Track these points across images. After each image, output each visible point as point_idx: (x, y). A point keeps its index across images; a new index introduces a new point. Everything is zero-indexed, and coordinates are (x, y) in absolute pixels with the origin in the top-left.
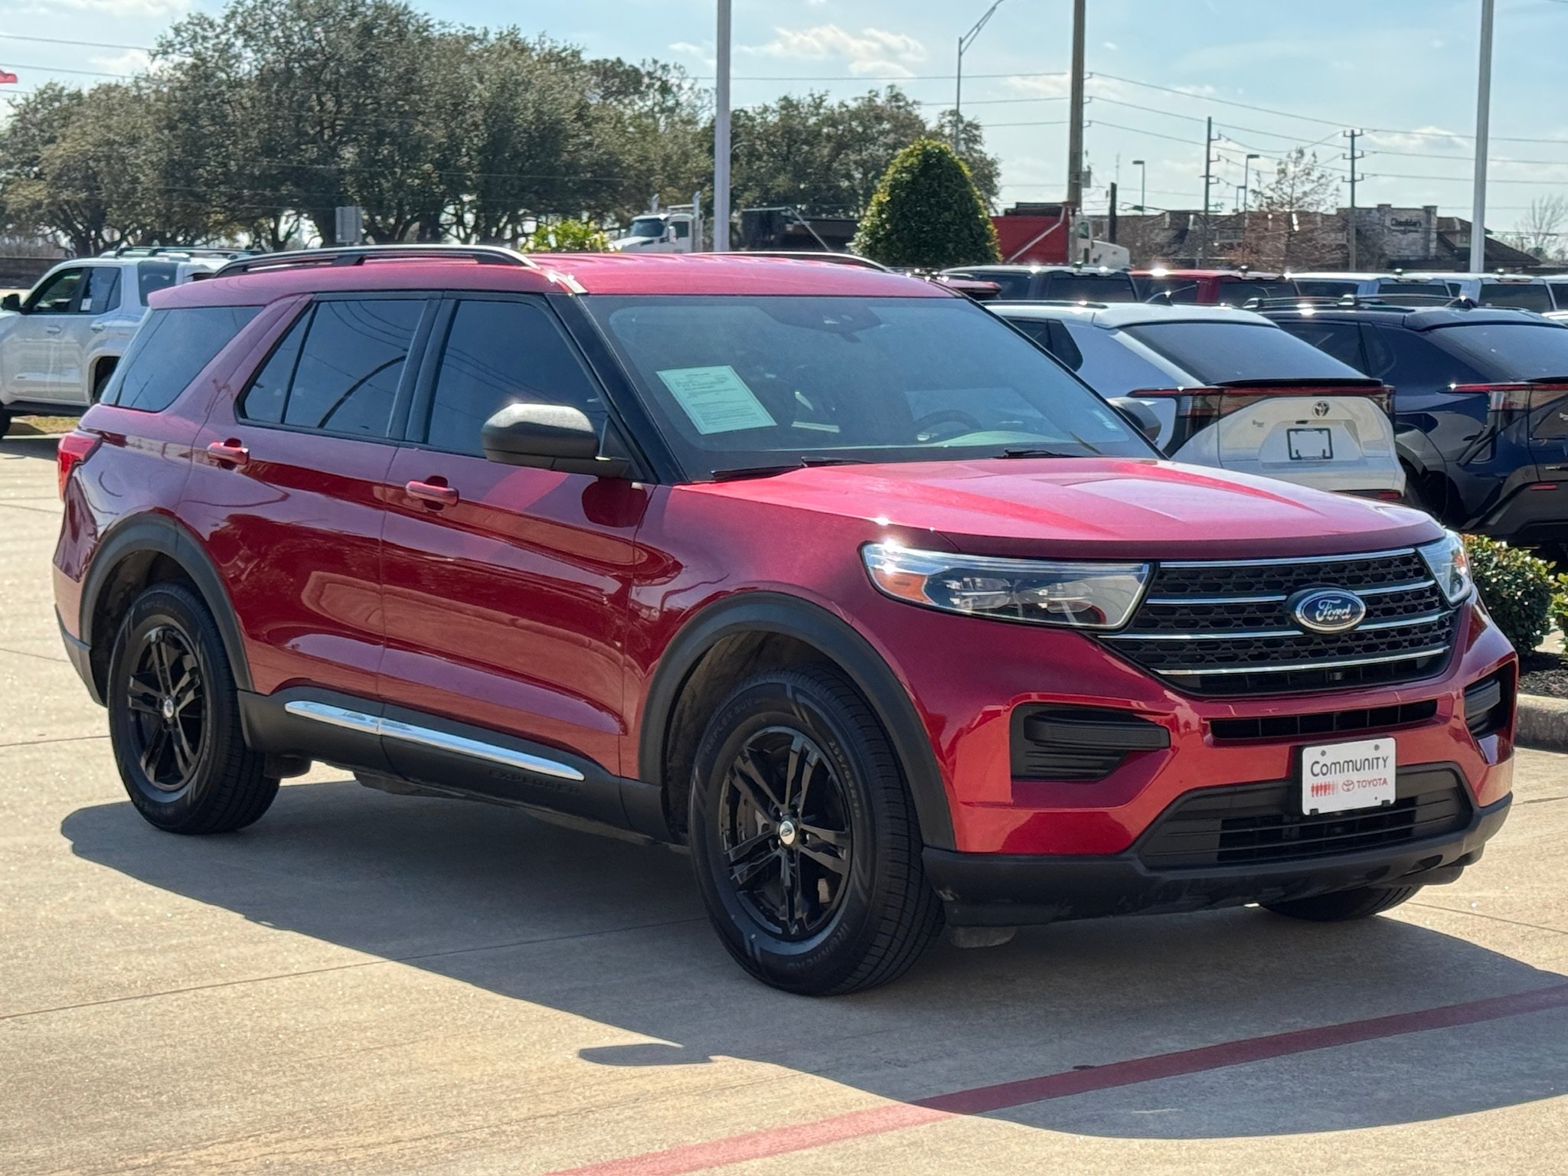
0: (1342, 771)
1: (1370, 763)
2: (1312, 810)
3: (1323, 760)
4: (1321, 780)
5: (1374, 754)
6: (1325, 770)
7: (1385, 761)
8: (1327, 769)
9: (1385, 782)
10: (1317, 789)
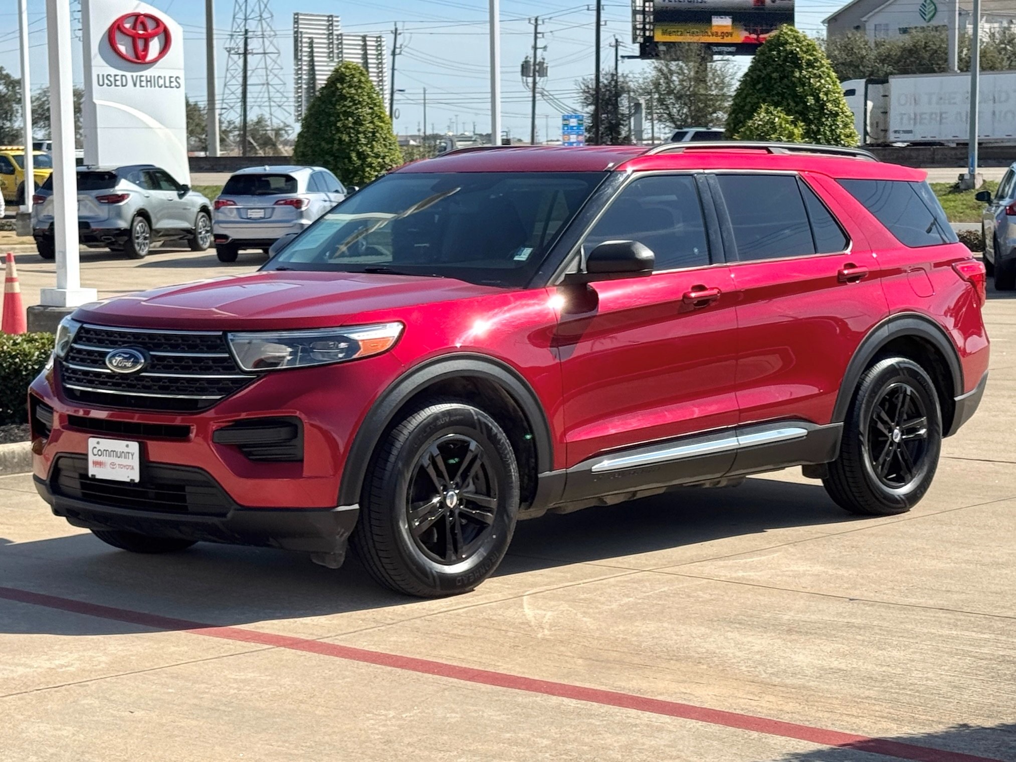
0: (110, 456)
1: (125, 455)
2: (92, 475)
3: (99, 447)
4: (97, 458)
5: (126, 450)
6: (100, 453)
7: (132, 455)
8: (101, 453)
9: (133, 468)
10: (96, 463)
